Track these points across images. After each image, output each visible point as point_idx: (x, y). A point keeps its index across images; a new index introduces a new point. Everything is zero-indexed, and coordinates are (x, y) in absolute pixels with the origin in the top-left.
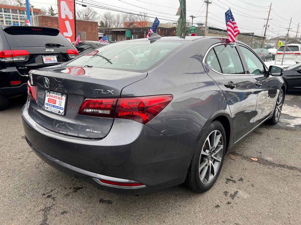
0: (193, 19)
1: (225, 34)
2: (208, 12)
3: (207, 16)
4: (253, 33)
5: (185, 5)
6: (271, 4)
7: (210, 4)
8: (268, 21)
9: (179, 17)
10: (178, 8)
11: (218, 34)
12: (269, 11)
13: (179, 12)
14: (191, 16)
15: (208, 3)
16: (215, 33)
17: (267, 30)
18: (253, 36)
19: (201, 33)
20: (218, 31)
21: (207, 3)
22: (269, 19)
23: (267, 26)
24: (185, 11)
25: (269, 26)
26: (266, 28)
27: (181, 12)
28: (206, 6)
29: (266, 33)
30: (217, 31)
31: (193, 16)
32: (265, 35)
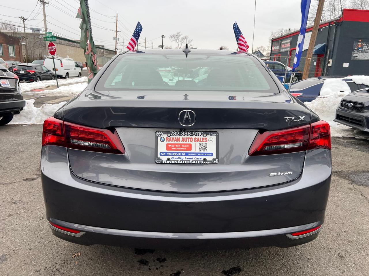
0: (24, 21)
1: (72, 44)
2: (46, 14)
3: (45, 20)
4: (103, 46)
5: (88, 6)
6: (117, 14)
7: (46, 5)
8: (117, 33)
9: (80, 20)
10: (78, 9)
11: (63, 45)
12: (116, 22)
13: (79, 13)
14: (21, 18)
15: (44, 3)
16: (59, 43)
17: (117, 43)
18: (104, 49)
19: (39, 42)
20: (62, 41)
21: (42, 3)
22: (117, 31)
23: (117, 39)
24: (89, 13)
25: (118, 39)
26: (116, 41)
27: (83, 13)
28: (42, 7)
29: (117, 46)
30: (60, 41)
31: (23, 18)
32: (116, 49)
